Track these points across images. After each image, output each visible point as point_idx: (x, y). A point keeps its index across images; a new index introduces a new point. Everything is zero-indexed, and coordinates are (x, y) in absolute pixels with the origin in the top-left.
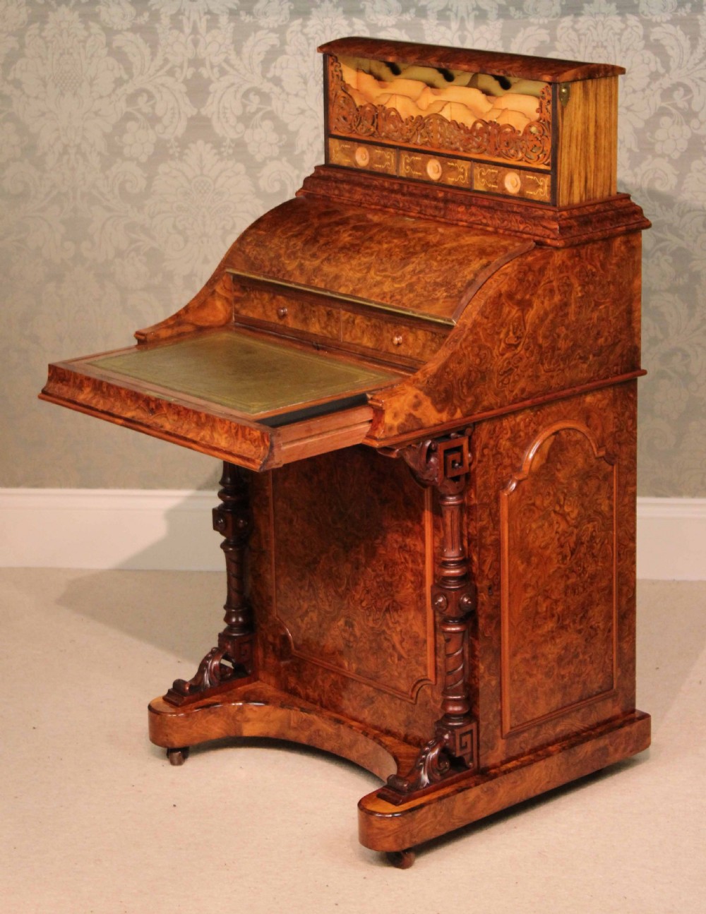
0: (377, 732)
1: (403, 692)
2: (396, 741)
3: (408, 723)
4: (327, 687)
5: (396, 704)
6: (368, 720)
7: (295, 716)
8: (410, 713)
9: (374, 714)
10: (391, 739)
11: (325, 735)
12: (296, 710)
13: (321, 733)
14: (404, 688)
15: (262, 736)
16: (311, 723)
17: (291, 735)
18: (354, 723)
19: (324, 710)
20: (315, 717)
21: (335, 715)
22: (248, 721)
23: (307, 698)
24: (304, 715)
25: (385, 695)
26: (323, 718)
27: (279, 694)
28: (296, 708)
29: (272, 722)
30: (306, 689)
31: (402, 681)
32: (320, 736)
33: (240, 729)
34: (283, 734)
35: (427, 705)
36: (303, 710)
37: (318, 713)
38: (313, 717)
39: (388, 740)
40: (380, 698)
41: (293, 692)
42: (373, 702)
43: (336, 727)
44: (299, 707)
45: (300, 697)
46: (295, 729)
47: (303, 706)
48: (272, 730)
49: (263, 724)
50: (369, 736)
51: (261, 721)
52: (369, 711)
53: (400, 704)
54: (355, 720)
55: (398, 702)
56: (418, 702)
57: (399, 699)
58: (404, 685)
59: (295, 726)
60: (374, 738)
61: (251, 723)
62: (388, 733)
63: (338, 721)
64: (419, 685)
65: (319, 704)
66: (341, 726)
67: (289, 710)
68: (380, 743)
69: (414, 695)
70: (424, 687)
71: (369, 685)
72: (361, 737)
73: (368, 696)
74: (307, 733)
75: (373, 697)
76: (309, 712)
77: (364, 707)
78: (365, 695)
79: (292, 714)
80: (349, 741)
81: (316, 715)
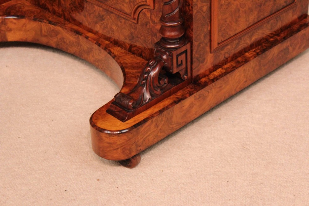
0: (107, 42)
1: (126, 14)
2: (123, 51)
3: (132, 37)
4: (68, 5)
5: (121, 22)
6: (101, 32)
7: (45, 27)
8: (133, 30)
9: (104, 29)
10: (119, 49)
11: (68, 42)
12: (46, 23)
13: (65, 40)
14: (127, 11)
15: (22, 41)
16: (57, 33)
17: (44, 40)
18: (90, 35)
19: (66, 22)
20: (60, 29)
21: (76, 27)
22: (10, 30)
23: (54, 12)
24: (52, 26)
25: (112, 15)
26: (66, 29)
27: (33, 8)
28: (45, 21)
29: (28, 31)
30: (53, 5)
31: (125, 5)
32: (64, 42)
33: (5, 36)
34: (38, 40)
35: (146, 25)
36: (50, 22)
37: (62, 25)
38: (58, 28)
39: (117, 50)
40: (108, 17)
41: (44, 7)
42: (104, 20)
43: (76, 37)
44: (48, 20)
45: (49, 11)
46: (45, 36)
47: (50, 19)
48: (29, 37)
49: (22, 33)
50: (101, 46)
51: (20, 30)
52: (101, 26)
53: (125, 22)
54: (90, 31)
55: (123, 21)
56: (139, 22)
57: (124, 18)
58: (127, 8)
59: (46, 34)
60: (105, 49)
61: (12, 32)
62: (116, 43)
63: (78, 33)
64: (140, 9)
65: (63, 17)
66: (80, 36)
67: (40, 22)
68: (110, 53)
69: (136, 17)
70: (144, 10)
71: (99, 6)
72: (95, 47)
73: (99, 14)
74: (55, 40)
75: (103, 16)
76: (55, 24)
77: (96, 23)
78: (97, 14)
79: (42, 25)
80: (86, 48)
81: (61, 27)
